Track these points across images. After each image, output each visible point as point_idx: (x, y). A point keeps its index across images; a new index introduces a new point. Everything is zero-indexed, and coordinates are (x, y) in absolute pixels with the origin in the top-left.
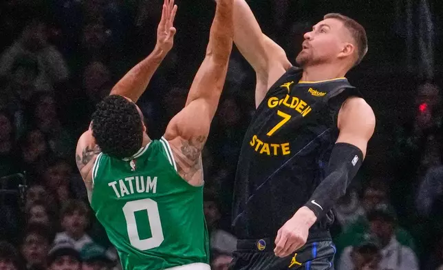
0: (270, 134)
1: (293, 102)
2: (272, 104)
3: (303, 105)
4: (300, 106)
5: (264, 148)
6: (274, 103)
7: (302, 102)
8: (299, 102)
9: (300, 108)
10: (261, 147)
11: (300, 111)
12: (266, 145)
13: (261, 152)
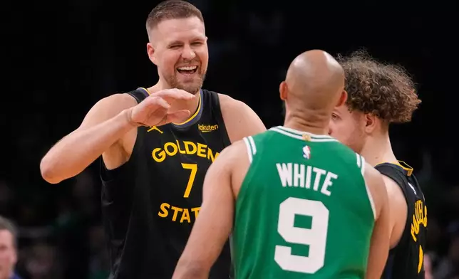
0: (186, 195)
1: (187, 148)
2: (159, 158)
3: (202, 148)
4: (200, 150)
5: (183, 215)
6: (160, 155)
7: (200, 145)
8: (197, 145)
9: (202, 153)
10: (180, 214)
11: (205, 156)
12: (186, 211)
13: (181, 221)
